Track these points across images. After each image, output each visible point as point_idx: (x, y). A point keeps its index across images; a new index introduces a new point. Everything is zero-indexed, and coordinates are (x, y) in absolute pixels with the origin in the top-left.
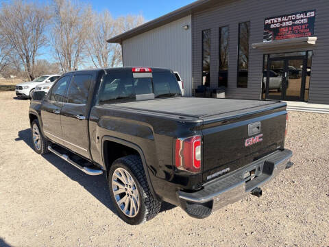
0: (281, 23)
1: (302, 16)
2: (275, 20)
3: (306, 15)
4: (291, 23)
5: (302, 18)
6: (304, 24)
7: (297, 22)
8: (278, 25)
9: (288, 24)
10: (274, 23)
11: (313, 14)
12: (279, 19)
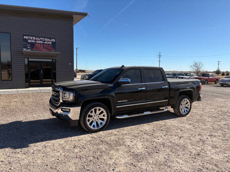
0: (35, 40)
1: (48, 40)
2: (31, 38)
3: (51, 40)
4: (42, 42)
5: (48, 41)
6: (50, 44)
7: (45, 43)
8: (33, 41)
9: (40, 42)
10: (30, 40)
11: (54, 40)
12: (34, 38)
